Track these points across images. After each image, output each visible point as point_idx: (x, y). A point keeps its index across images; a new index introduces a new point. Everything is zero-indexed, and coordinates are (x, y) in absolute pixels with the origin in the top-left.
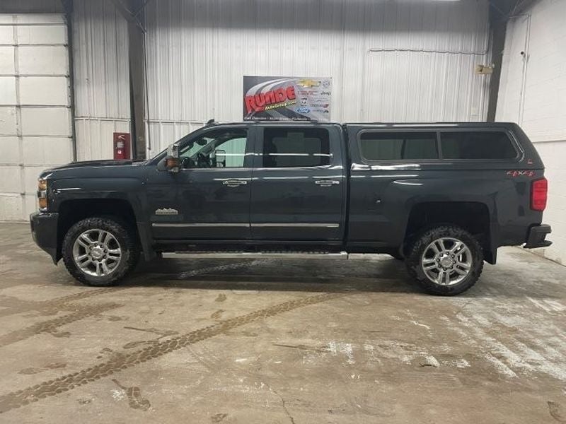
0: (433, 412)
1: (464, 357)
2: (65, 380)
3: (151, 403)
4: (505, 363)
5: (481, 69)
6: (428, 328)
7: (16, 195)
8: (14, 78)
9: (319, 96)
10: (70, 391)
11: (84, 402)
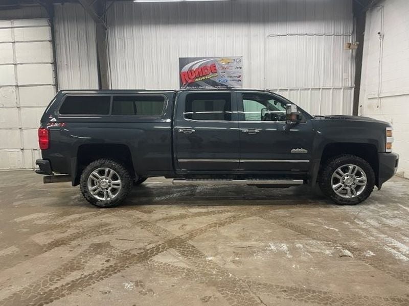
0: (358, 288)
1: (369, 249)
2: (87, 278)
3: (154, 291)
4: (399, 251)
5: (349, 46)
6: (337, 230)
7: (17, 150)
8: (13, 66)
9: (234, 70)
10: (93, 286)
11: (106, 293)
